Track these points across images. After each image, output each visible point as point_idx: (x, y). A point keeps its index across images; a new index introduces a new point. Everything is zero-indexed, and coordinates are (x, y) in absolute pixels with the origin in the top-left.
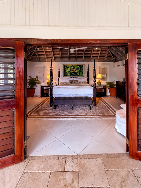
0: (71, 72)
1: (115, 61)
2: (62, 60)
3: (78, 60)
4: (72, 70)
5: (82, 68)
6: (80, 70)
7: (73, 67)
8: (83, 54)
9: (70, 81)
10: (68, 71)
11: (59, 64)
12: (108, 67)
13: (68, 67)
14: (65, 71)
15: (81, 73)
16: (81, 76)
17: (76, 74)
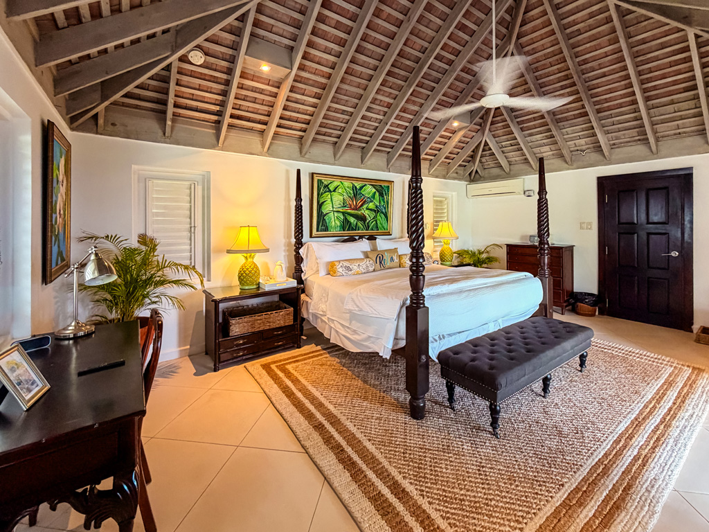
0: (343, 213)
1: (474, 178)
2: (305, 154)
3: (369, 162)
4: (349, 201)
5: (385, 197)
6: (377, 207)
7: (352, 192)
8: (398, 137)
9: (366, 255)
10: (333, 207)
11: (299, 171)
12: (452, 196)
13: (332, 188)
14: (320, 206)
15: (381, 218)
16: (381, 229)
17: (365, 223)
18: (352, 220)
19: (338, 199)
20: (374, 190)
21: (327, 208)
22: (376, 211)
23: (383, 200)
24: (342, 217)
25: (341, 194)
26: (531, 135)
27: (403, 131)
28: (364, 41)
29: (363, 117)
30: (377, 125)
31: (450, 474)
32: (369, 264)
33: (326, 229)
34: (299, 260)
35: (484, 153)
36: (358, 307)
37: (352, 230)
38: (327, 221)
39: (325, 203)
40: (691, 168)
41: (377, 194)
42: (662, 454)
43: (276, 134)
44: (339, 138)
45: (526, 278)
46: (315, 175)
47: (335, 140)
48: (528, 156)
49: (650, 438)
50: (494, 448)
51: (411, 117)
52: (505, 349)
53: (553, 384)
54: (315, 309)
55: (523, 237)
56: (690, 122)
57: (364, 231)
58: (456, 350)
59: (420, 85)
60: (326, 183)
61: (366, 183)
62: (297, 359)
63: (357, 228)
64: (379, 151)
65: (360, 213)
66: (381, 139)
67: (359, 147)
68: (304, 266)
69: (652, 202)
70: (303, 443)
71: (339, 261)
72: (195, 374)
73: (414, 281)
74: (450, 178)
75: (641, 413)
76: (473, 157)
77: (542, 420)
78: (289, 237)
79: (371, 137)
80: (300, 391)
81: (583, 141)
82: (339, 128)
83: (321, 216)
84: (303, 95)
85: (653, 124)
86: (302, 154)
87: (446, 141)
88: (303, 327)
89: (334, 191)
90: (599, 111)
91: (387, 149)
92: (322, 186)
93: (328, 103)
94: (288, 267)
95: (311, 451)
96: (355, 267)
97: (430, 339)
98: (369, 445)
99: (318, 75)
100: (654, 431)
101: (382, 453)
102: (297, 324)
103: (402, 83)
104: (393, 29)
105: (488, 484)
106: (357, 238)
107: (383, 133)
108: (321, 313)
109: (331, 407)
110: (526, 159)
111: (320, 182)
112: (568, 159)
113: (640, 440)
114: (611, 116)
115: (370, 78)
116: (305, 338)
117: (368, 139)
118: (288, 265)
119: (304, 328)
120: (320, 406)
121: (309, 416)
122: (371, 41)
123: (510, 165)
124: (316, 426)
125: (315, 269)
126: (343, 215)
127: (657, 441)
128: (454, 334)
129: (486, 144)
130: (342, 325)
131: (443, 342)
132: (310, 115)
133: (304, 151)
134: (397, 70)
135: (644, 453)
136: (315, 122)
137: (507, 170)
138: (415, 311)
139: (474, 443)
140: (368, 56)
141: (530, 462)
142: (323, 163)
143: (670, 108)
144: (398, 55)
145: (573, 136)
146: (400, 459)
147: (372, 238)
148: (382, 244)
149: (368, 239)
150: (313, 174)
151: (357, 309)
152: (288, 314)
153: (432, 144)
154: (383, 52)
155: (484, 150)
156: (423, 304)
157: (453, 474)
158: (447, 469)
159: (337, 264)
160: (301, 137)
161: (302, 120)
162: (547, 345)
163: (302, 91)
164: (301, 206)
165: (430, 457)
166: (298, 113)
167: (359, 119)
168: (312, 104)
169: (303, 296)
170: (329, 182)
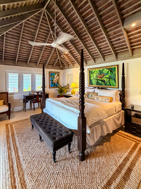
0: (97, 79)
5: (114, 72)
6: (110, 76)
10: (94, 78)
15: (112, 81)
16: (112, 86)
17: (105, 83)
18: (100, 82)
20: (108, 70)
24: (96, 81)
25: (96, 74)
37: (100, 85)
38: (92, 82)
39: (91, 77)
41: (109, 72)
60: (91, 71)
61: (104, 68)
65: (102, 79)
142: (92, 65)
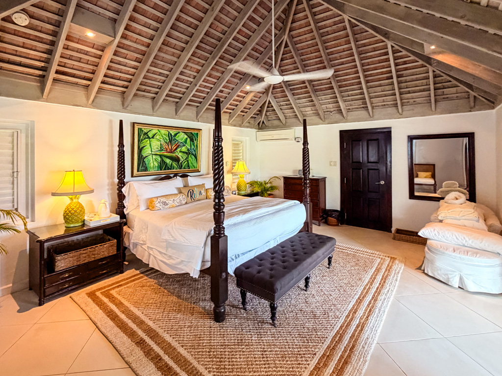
0: (160, 155)
1: (261, 127)
2: (127, 107)
3: (182, 114)
4: (165, 146)
5: (195, 142)
6: (188, 150)
7: (168, 138)
8: (205, 95)
9: (180, 191)
10: (152, 151)
11: (121, 122)
12: (246, 140)
13: (150, 135)
14: (140, 150)
15: (191, 159)
16: (192, 168)
17: (178, 163)
18: (168, 161)
19: (156, 144)
20: (186, 137)
21: (146, 152)
22: (188, 153)
23: (193, 144)
24: (160, 159)
25: (159, 140)
26: (299, 99)
27: (209, 91)
28: (178, 21)
29: (177, 79)
30: (188, 85)
31: (242, 362)
32: (182, 198)
33: (146, 169)
34: (121, 197)
35: (268, 109)
36: (173, 237)
37: (168, 170)
38: (147, 162)
39: (145, 148)
40: (390, 128)
41: (189, 139)
42: (372, 320)
43: (100, 89)
44: (157, 94)
45: (295, 205)
46: (136, 125)
47: (154, 95)
48: (297, 113)
49: (366, 310)
50: (273, 335)
51: (215, 81)
52: (281, 260)
53: (311, 280)
54: (136, 239)
55: (294, 171)
56: (390, 98)
57: (178, 170)
58: (247, 265)
59: (222, 58)
60: (145, 131)
61: (180, 131)
62: (120, 284)
63: (171, 167)
64: (189, 105)
65: (174, 155)
66: (192, 96)
67: (174, 102)
68: (126, 203)
69: (370, 148)
70: (126, 359)
71: (157, 198)
72: (19, 311)
73: (217, 217)
74: (244, 127)
75: (362, 294)
76: (260, 111)
77: (305, 308)
78: (112, 178)
79: (183, 94)
80: (123, 313)
81: (331, 106)
82: (157, 86)
83: (141, 159)
84: (125, 58)
85: (370, 98)
86: (124, 106)
87: (241, 99)
88: (125, 254)
89: (153, 137)
90: (340, 87)
91: (197, 104)
92: (142, 134)
93: (148, 66)
94: (111, 204)
95: (134, 365)
96: (170, 202)
97: (229, 259)
98: (182, 351)
99: (138, 43)
100: (368, 305)
101: (192, 355)
102: (120, 253)
103: (208, 55)
104: (201, 14)
105: (268, 364)
106: (172, 175)
107: (194, 92)
108: (142, 242)
109: (151, 323)
110: (296, 115)
111: (140, 130)
112: (322, 117)
113: (360, 313)
114: (347, 91)
115: (183, 50)
116: (127, 263)
117: (181, 95)
118: (111, 202)
119: (127, 255)
120: (140, 323)
121: (131, 334)
122: (183, 22)
123: (286, 118)
124: (137, 342)
125: (136, 204)
126: (161, 157)
127: (370, 312)
128: (246, 253)
129: (269, 103)
130: (160, 252)
131: (238, 260)
132: (131, 75)
133: (126, 105)
134: (203, 45)
135: (362, 321)
136: (136, 81)
137: (284, 122)
138: (217, 240)
139: (259, 334)
140: (181, 33)
141: (296, 341)
142: (143, 114)
143: (379, 89)
144: (205, 34)
145: (325, 101)
146: (206, 358)
147: (184, 176)
148: (192, 181)
149: (181, 176)
150: (134, 123)
151: (172, 239)
152: (112, 246)
153: (231, 101)
154: (193, 31)
155: (268, 107)
156: (224, 233)
157: (244, 361)
158: (240, 358)
159: (155, 200)
160: (124, 93)
161: (125, 79)
162: (308, 254)
163: (124, 56)
164: (124, 151)
165: (229, 352)
166: (120, 72)
167: (173, 81)
168: (133, 66)
169: (125, 228)
170: (148, 130)
